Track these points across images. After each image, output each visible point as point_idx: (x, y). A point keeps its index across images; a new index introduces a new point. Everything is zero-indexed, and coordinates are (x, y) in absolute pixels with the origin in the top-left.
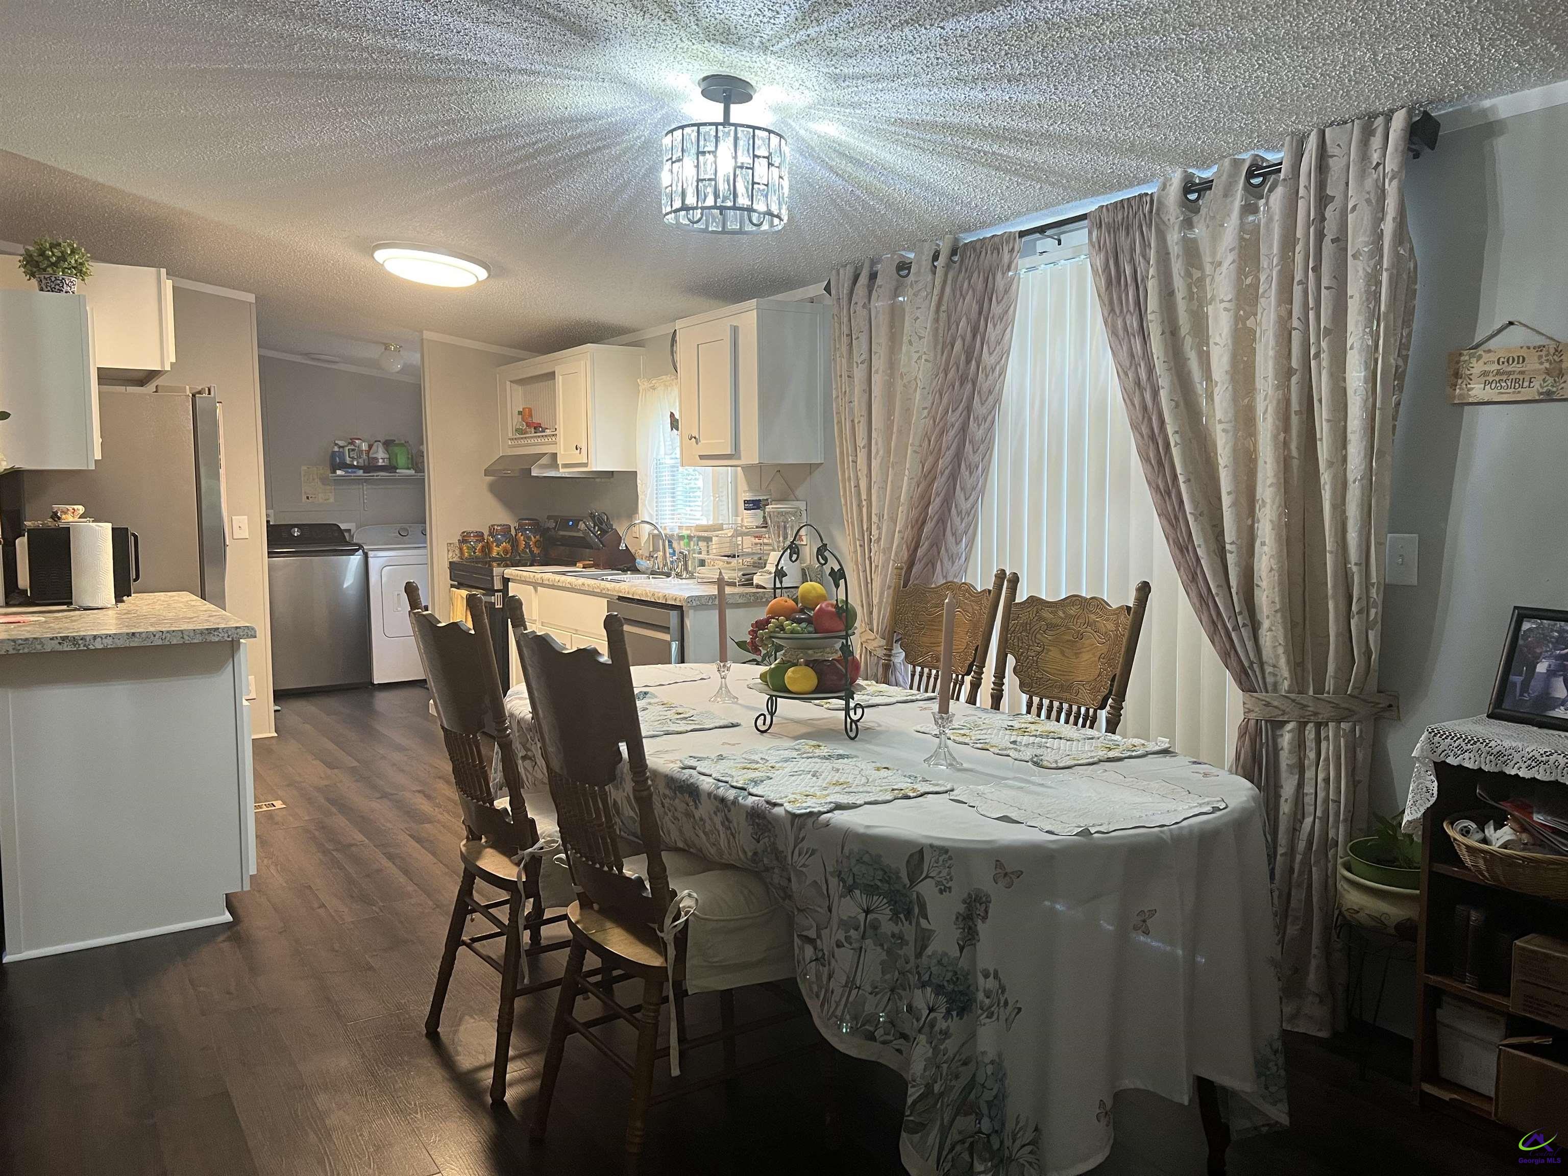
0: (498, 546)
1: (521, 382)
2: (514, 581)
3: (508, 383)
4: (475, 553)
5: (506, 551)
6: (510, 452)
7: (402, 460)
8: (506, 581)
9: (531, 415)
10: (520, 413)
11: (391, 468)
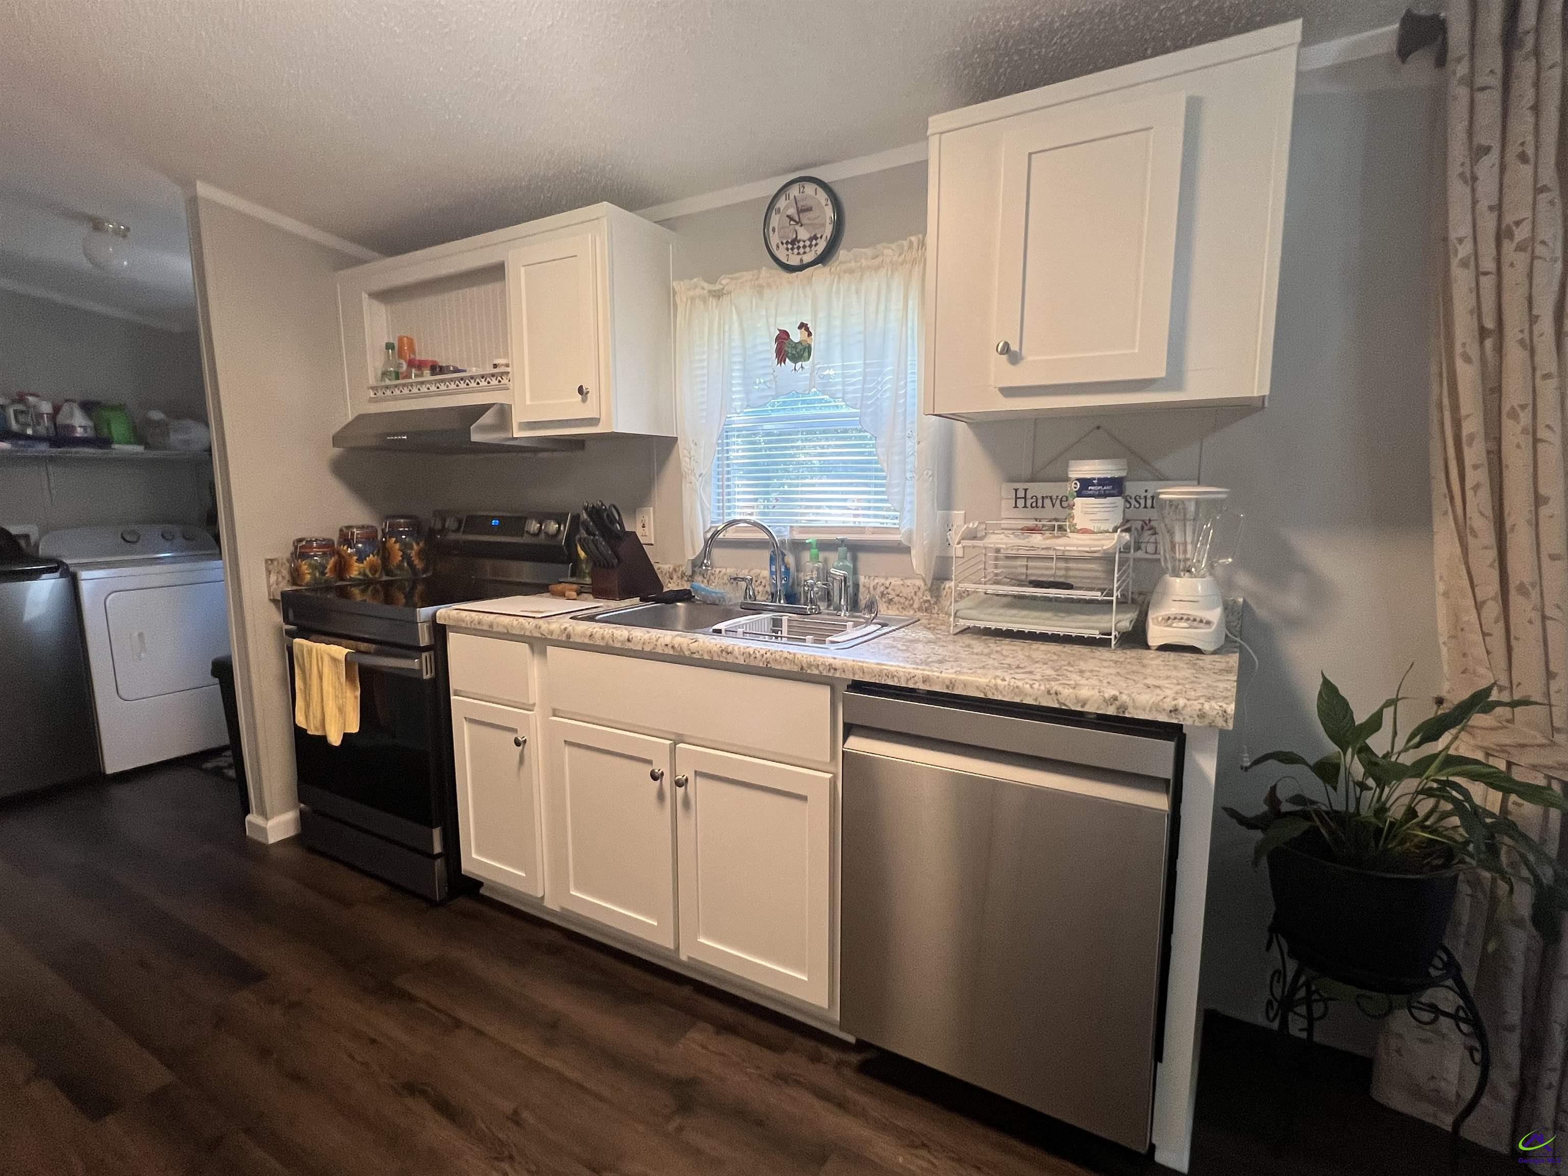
0: (360, 560)
1: (386, 296)
2: (458, 629)
3: (365, 296)
4: (323, 573)
5: (373, 568)
6: (373, 409)
7: (118, 429)
8: (440, 632)
9: (412, 349)
10: (389, 346)
11: (101, 441)
